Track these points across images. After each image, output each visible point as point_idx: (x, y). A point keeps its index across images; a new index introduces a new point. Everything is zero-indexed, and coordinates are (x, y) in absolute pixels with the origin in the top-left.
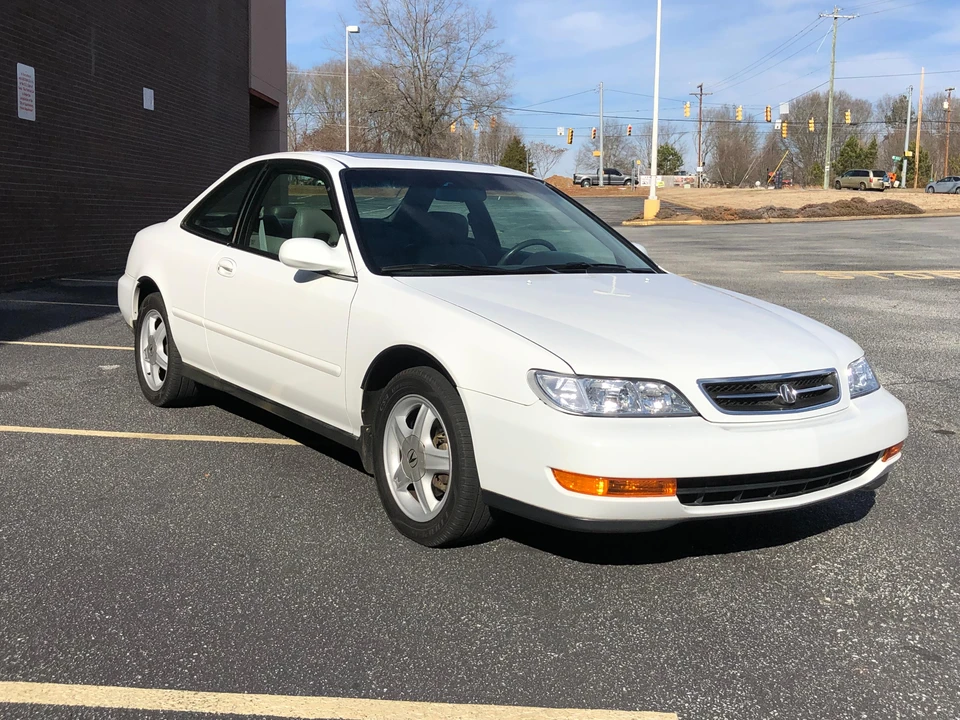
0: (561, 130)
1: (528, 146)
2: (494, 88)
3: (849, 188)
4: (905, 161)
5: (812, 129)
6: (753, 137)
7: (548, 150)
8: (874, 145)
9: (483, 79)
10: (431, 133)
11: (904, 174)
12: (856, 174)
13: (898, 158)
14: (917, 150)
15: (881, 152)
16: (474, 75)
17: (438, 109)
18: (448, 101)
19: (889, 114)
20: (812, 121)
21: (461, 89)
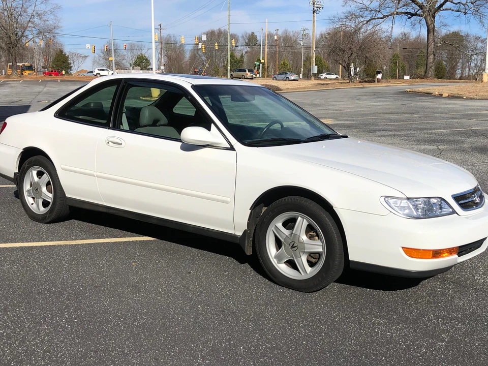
0: (88, 46)
1: (67, 54)
2: (51, 22)
3: (237, 78)
4: (261, 65)
5: (217, 48)
6: (184, 51)
7: (79, 56)
8: (242, 56)
9: (45, 18)
10: (16, 46)
11: (260, 71)
12: (240, 71)
13: (258, 63)
14: (266, 59)
15: (245, 60)
16: (39, 15)
17: (20, 34)
18: (25, 29)
19: (247, 41)
20: (216, 44)
21: (33, 23)
